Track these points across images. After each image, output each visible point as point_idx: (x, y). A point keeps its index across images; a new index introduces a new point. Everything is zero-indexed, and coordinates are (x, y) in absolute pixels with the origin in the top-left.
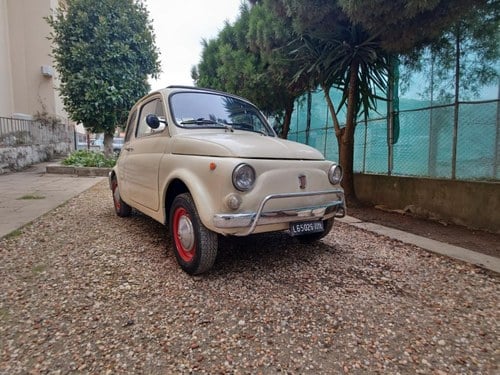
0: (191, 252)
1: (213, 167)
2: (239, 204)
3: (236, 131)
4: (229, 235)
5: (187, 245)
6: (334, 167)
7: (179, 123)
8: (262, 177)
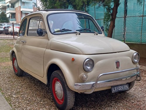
0: (62, 100)
1: (73, 60)
2: (86, 78)
3: (81, 34)
4: (81, 93)
5: (60, 96)
6: (135, 54)
7: (52, 32)
8: (97, 64)
